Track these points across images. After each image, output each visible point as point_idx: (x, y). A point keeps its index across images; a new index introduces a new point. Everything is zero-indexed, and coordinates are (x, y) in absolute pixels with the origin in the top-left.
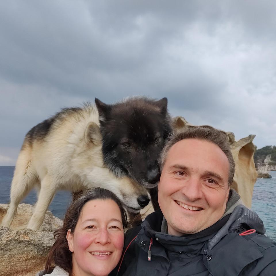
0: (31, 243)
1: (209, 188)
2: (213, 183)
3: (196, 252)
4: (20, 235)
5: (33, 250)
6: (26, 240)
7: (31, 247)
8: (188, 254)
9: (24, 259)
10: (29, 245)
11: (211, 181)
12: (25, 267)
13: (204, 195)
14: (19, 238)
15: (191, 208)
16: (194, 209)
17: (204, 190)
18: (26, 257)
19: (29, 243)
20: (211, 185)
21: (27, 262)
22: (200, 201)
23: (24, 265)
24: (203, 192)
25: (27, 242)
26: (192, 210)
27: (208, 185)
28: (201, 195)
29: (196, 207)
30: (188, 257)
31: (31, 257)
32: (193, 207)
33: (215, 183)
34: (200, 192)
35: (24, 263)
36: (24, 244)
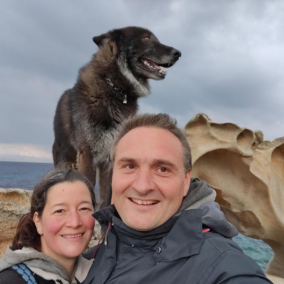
0: (13, 214)
1: (162, 178)
2: (166, 172)
3: (148, 247)
4: (4, 206)
5: (16, 220)
6: (8, 210)
7: (14, 217)
8: (140, 249)
9: (9, 227)
10: (12, 215)
11: (164, 170)
12: (12, 235)
13: (157, 186)
14: (3, 208)
15: (145, 203)
16: (149, 203)
17: (156, 181)
18: (11, 225)
19: (12, 213)
20: (163, 174)
21: (13, 230)
22: (153, 193)
23: (10, 233)
24: (154, 183)
25: (10, 212)
26: (147, 204)
27: (160, 174)
28: (152, 187)
29: (150, 200)
30: (140, 252)
31: (15, 225)
32: (147, 200)
33: (168, 171)
34: (152, 184)
35: (10, 231)
36: (8, 213)
